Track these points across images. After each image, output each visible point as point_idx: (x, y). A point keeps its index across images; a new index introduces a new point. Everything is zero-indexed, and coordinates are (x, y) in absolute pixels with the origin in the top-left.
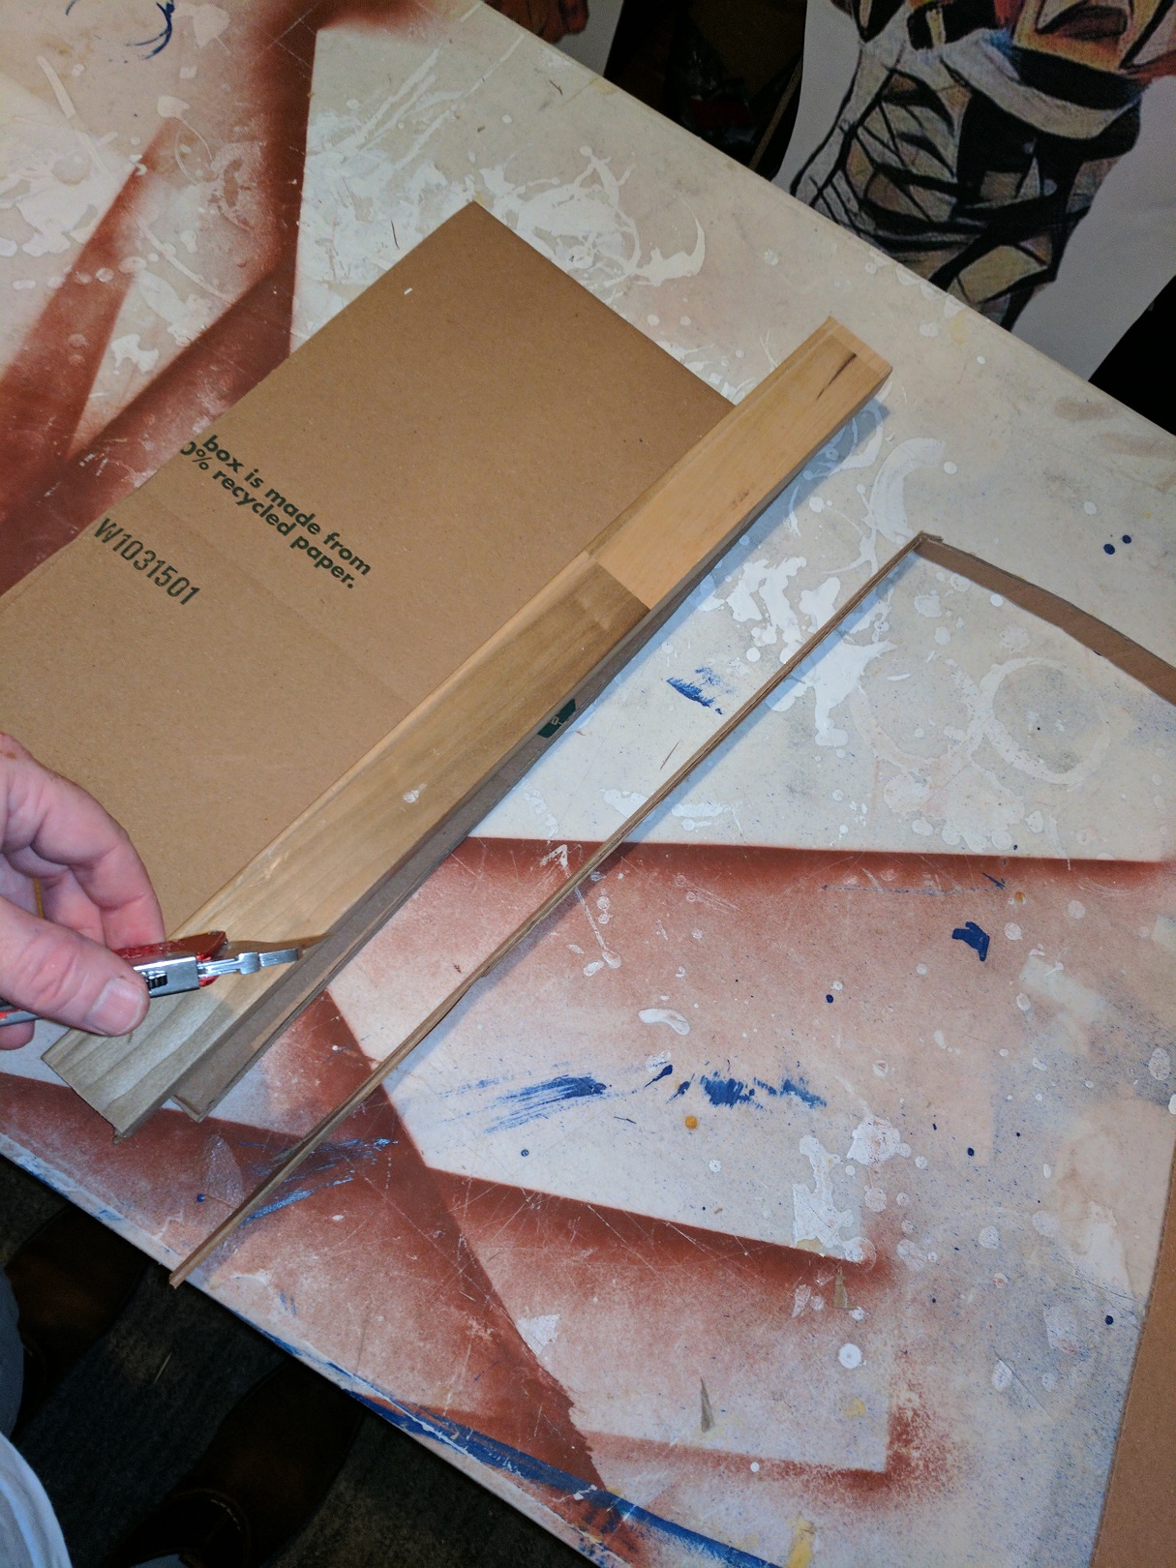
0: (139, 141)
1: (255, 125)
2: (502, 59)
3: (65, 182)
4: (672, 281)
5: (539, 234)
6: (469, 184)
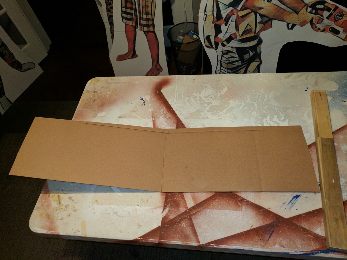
0: (150, 116)
1: (162, 106)
2: (184, 80)
4: (225, 93)
5: (205, 97)
6: (192, 97)
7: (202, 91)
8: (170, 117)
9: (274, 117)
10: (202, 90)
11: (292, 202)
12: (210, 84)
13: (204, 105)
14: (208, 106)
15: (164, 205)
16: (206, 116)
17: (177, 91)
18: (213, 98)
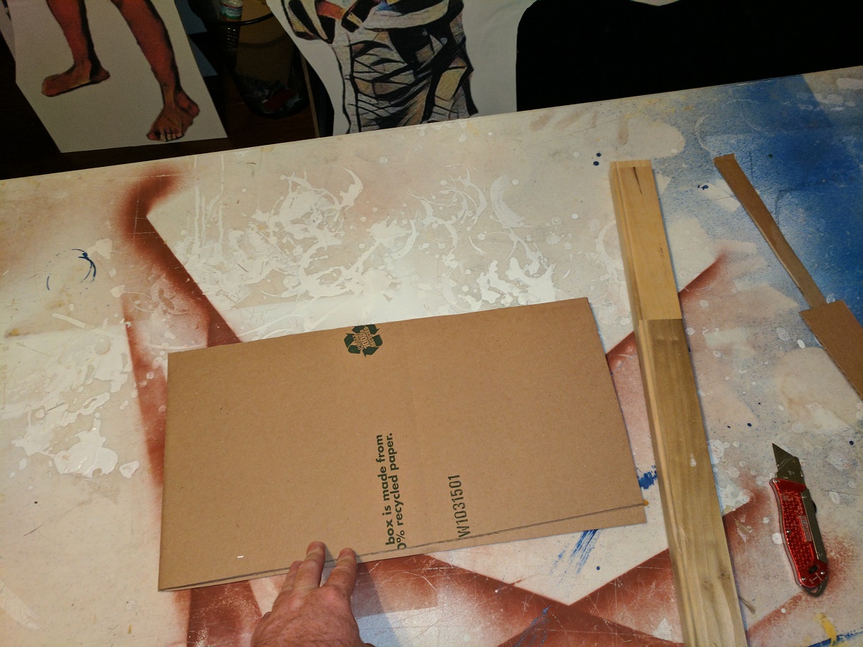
0: (118, 314)
1: (155, 271)
2: (223, 170)
3: (104, 353)
4: (356, 199)
5: (294, 222)
6: (252, 226)
7: (283, 201)
8: (184, 311)
9: (508, 264)
10: (282, 198)
11: (584, 545)
12: (305, 173)
13: (294, 251)
14: (305, 251)
15: (189, 634)
16: (301, 289)
17: (201, 211)
18: (320, 224)
